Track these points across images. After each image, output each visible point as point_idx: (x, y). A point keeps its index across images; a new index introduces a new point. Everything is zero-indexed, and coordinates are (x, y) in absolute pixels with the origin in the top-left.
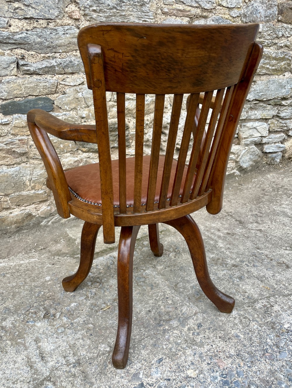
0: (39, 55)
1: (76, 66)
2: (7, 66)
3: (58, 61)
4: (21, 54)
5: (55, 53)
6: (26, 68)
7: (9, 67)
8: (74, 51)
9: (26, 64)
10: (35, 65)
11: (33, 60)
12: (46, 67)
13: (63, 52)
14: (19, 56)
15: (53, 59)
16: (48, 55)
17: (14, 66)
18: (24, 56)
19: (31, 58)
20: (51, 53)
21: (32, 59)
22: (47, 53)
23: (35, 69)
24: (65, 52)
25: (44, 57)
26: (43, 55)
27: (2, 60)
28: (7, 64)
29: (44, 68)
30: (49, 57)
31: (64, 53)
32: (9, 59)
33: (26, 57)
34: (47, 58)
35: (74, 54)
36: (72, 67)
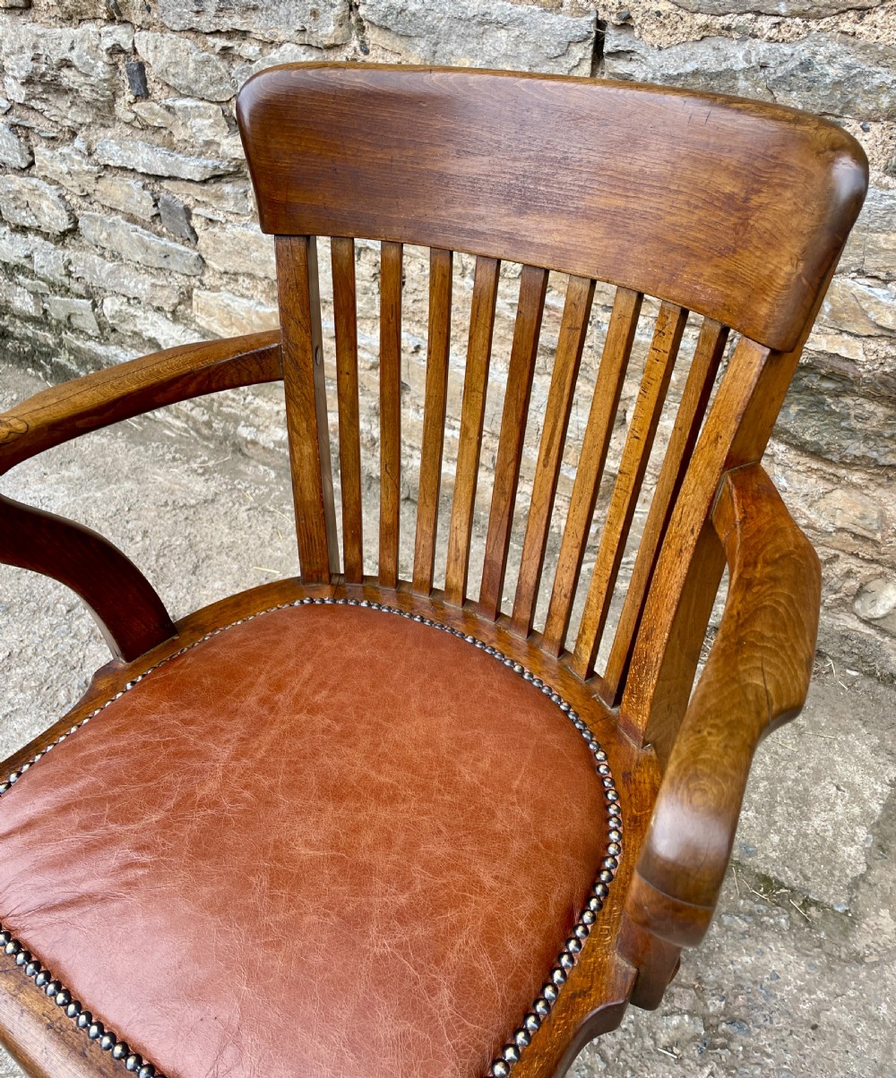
0: (687, 18)
1: (826, 87)
2: (558, 51)
3: (754, 53)
4: (621, 7)
5: (758, 13)
6: (621, 67)
7: (564, 55)
8: (851, 14)
9: (628, 52)
10: (655, 59)
11: (661, 36)
12: (695, 73)
13: (793, 15)
14: (611, 13)
15: (742, 40)
16: (725, 20)
17: (583, 52)
18: (629, 17)
19: (654, 27)
20: (740, 14)
21: (656, 32)
22: (721, 11)
23: (650, 76)
24: (804, 15)
25: (706, 27)
26: (701, 19)
27: (547, 27)
28: (559, 43)
29: (687, 75)
30: (728, 28)
31: (798, 20)
32: (566, 28)
33: (638, 21)
34: (720, 34)
35: (846, 26)
36: (809, 89)
